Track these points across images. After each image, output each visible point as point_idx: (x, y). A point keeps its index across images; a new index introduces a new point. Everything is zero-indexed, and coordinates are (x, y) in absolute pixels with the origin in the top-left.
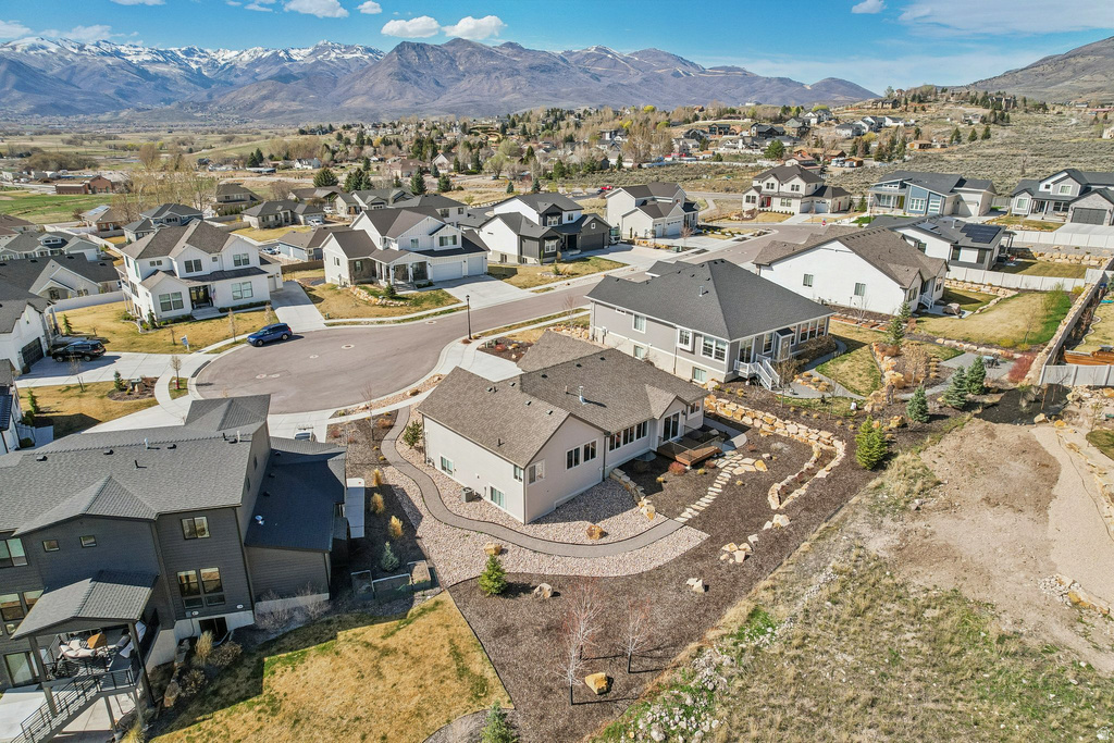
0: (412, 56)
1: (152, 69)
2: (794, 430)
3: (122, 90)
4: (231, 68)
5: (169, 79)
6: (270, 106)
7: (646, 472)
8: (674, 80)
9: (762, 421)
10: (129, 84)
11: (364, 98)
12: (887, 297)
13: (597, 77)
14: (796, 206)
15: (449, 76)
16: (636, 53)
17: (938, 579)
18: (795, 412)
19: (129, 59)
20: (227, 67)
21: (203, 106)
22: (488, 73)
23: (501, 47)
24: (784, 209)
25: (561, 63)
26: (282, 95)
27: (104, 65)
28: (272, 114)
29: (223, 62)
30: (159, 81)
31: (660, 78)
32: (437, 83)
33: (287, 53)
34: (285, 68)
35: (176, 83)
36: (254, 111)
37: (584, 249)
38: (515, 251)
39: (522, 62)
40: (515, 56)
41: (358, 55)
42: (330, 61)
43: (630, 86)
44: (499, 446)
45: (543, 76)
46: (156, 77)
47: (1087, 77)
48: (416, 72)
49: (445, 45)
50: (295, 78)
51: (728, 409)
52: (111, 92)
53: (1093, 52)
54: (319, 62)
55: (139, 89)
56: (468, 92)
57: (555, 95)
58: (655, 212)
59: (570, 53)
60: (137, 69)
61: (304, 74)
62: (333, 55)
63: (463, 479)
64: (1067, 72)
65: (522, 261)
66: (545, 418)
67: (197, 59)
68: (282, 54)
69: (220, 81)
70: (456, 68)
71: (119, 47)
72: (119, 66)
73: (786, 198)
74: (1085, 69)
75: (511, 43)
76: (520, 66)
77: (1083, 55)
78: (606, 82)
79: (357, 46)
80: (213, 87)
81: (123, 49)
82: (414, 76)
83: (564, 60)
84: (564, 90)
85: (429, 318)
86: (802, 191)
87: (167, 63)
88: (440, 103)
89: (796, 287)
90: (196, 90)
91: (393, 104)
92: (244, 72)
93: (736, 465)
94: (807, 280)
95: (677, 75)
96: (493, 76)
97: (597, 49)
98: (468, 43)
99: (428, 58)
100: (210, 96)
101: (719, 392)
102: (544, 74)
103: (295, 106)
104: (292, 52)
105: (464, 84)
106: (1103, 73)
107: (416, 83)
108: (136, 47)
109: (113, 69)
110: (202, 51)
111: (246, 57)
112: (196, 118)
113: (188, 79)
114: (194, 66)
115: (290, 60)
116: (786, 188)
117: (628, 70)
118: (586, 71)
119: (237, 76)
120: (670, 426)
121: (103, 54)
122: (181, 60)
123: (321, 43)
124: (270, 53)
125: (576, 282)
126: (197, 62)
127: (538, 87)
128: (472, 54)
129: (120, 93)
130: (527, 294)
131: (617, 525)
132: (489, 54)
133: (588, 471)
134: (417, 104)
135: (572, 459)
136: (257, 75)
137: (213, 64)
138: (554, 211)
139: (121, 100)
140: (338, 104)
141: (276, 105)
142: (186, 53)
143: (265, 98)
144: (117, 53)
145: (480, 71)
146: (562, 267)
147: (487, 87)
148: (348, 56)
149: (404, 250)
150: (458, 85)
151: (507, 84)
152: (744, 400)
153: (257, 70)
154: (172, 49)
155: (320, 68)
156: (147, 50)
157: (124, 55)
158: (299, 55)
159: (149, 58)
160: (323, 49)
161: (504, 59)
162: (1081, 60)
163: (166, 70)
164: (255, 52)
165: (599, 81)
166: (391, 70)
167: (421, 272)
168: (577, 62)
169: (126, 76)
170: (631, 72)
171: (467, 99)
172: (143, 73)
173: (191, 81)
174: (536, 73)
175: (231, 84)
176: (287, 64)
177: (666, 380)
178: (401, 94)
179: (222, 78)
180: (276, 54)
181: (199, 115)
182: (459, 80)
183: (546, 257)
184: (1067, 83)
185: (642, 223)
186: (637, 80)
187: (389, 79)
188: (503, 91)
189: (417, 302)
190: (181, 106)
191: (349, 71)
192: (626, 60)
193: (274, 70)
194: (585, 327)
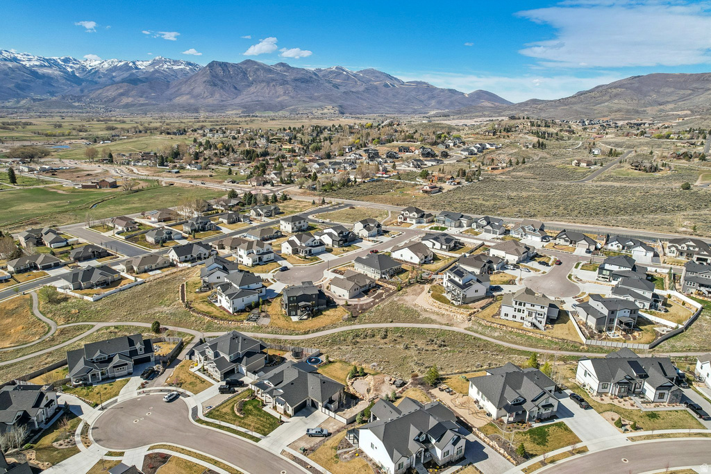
0: (219, 70)
1: (41, 71)
2: (390, 286)
3: (19, 84)
4: (95, 72)
5: (52, 78)
6: (125, 100)
7: (366, 292)
8: (384, 89)
9: (385, 285)
10: (25, 81)
11: (188, 97)
12: (416, 260)
13: (336, 86)
14: (414, 221)
15: (243, 84)
16: (361, 71)
17: (401, 302)
18: (390, 283)
19: (24, 63)
20: (93, 71)
21: (79, 99)
22: (268, 83)
23: (276, 65)
24: (411, 222)
25: (314, 77)
26: (134, 93)
27: (6, 68)
28: (127, 106)
29: (91, 68)
30: (46, 79)
31: (376, 88)
32: (236, 88)
33: (134, 63)
34: (133, 74)
35: (57, 81)
36: (115, 103)
37: (350, 242)
38: (331, 244)
39: (289, 76)
40: (285, 71)
41: (182, 67)
42: (164, 70)
43: (357, 92)
44: (345, 288)
45: (303, 85)
46: (43, 76)
47: (616, 101)
48: (221, 80)
49: (240, 64)
50: (141, 81)
51: (380, 283)
52: (12, 86)
53: (620, 86)
54: (156, 71)
55: (32, 84)
56: (255, 94)
57: (311, 98)
58: (369, 229)
59: (320, 70)
60: (30, 71)
61: (146, 78)
62: (165, 66)
63: (337, 294)
64: (607, 97)
65: (333, 246)
66: (352, 284)
67: (72, 65)
68: (131, 64)
69: (87, 81)
70: (247, 79)
71: (16, 55)
72: (17, 68)
73: (411, 218)
74: (616, 96)
75: (282, 63)
76: (288, 79)
77: (615, 88)
78: (342, 89)
79: (181, 60)
80: (83, 84)
81: (19, 57)
82: (220, 83)
83: (316, 75)
84: (316, 94)
85: (316, 264)
86: (416, 216)
87: (50, 67)
88: (238, 100)
89: (399, 257)
90: (71, 86)
91: (207, 101)
92: (105, 75)
93: (380, 291)
94: (402, 256)
95: (386, 86)
96: (272, 84)
97: (337, 68)
98: (255, 63)
99: (229, 72)
100: (82, 91)
101: (379, 280)
102: (304, 84)
103: (142, 100)
104: (137, 63)
105: (252, 89)
106: (624, 99)
107: (222, 88)
108: (28, 55)
109: (13, 71)
110: (75, 60)
111: (106, 65)
112: (76, 107)
113: (65, 78)
114: (69, 70)
115: (136, 68)
116: (411, 215)
117: (356, 82)
118: (330, 82)
119: (100, 77)
120: (370, 285)
121: (5, 60)
122: (61, 65)
123: (157, 58)
124: (122, 63)
125: (349, 253)
126: (71, 67)
127: (299, 92)
128: (258, 70)
129: (18, 86)
130: (337, 257)
131: (362, 299)
132: (268, 70)
133: (357, 292)
134: (222, 101)
135: (355, 290)
136: (114, 77)
137: (83, 69)
138: (342, 233)
139: (19, 92)
140: (171, 100)
141: (130, 100)
142: (63, 61)
143: (122, 94)
144: (15, 59)
145: (263, 81)
146: (345, 248)
147: (267, 91)
148: (175, 67)
149: (307, 246)
150: (249, 89)
151: (280, 90)
152: (383, 281)
153: (114, 74)
154: (54, 58)
155: (157, 75)
156: (36, 57)
157: (20, 60)
158: (142, 65)
159: (38, 63)
160: (159, 62)
161: (278, 73)
162: (614, 90)
163: (50, 72)
164: (112, 62)
165: (338, 88)
166: (205, 79)
167: (310, 251)
168: (324, 76)
169: (23, 75)
170: (358, 83)
171: (255, 99)
172: (34, 74)
173: (68, 80)
174: (299, 84)
175: (96, 83)
176: (134, 71)
177: (369, 278)
178: (212, 95)
179: (90, 79)
180: (127, 64)
181: (76, 104)
182: (249, 86)
183: (340, 246)
184: (606, 104)
185: (365, 233)
186: (362, 89)
187: (204, 85)
188: (278, 94)
189: (312, 260)
190: (64, 98)
191: (176, 77)
192: (355, 75)
193: (126, 75)
194: (353, 267)
